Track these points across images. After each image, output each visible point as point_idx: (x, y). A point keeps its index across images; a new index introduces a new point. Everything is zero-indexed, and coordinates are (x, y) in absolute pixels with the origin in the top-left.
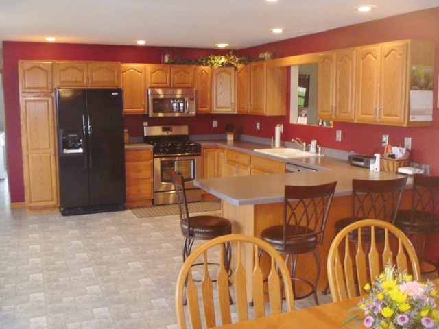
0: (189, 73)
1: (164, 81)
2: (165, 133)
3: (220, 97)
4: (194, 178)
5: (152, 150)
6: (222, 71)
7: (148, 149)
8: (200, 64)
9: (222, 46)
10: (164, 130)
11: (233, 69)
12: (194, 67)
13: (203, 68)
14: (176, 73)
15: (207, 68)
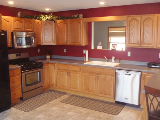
0: (31, 23)
1: (20, 28)
2: (18, 57)
3: (46, 37)
4: (40, 81)
5: (20, 68)
6: (47, 23)
7: (18, 68)
8: (36, 19)
9: (47, 10)
10: (17, 55)
11: (53, 22)
12: (33, 20)
13: (37, 21)
14: (25, 23)
15: (39, 21)
